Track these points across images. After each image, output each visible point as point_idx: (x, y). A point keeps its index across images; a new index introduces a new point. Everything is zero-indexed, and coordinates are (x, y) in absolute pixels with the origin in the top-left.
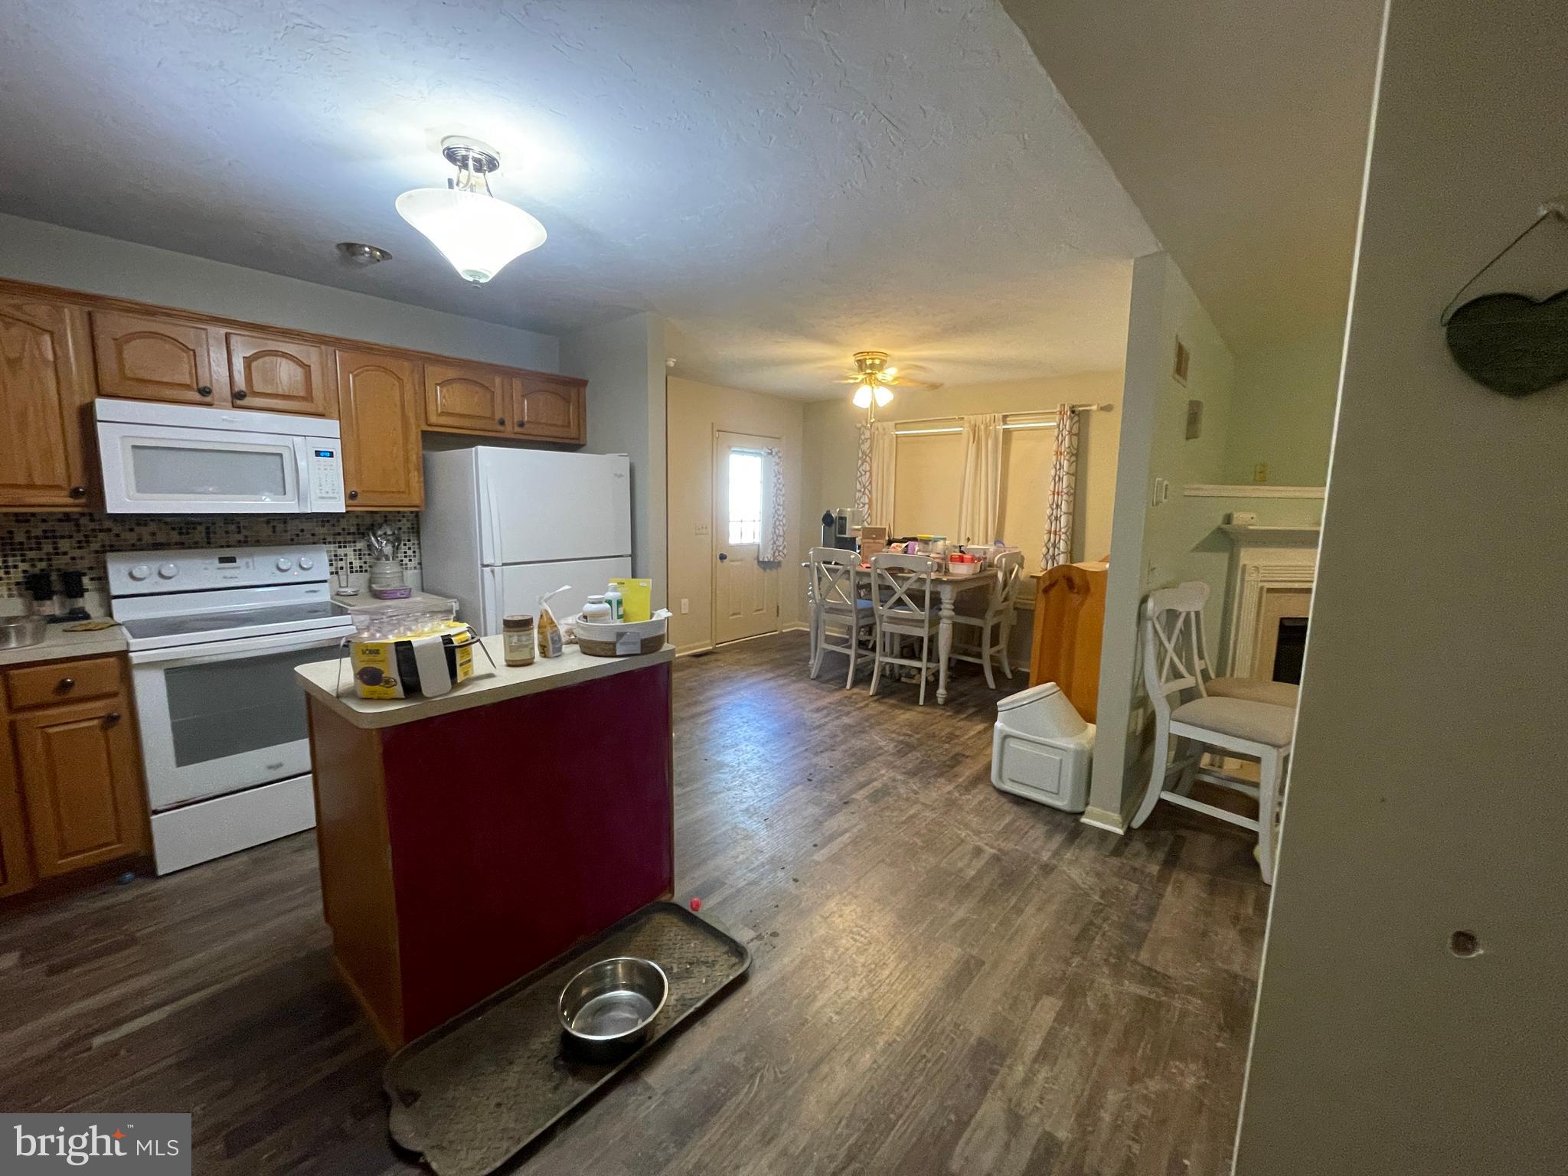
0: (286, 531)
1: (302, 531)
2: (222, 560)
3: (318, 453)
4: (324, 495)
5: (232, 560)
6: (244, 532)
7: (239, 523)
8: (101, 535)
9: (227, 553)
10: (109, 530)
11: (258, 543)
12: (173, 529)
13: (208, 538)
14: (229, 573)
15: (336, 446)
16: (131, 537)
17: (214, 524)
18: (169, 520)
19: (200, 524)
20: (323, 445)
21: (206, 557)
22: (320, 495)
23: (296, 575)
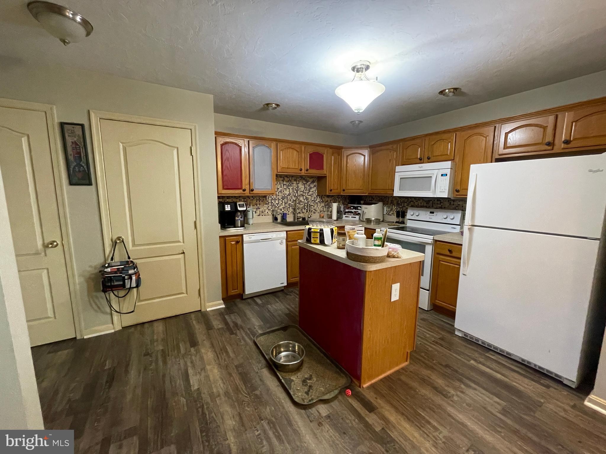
0: (454, 205)
1: (459, 205)
2: (431, 213)
3: (442, 175)
4: (442, 191)
5: (433, 213)
6: (442, 204)
7: (441, 201)
8: (411, 203)
9: (432, 210)
10: (413, 201)
11: (445, 208)
12: (425, 202)
13: (432, 205)
14: (431, 217)
15: (448, 172)
16: (416, 203)
17: (434, 201)
18: (425, 199)
19: (431, 200)
20: (444, 172)
21: (426, 211)
22: (440, 191)
23: (448, 221)
